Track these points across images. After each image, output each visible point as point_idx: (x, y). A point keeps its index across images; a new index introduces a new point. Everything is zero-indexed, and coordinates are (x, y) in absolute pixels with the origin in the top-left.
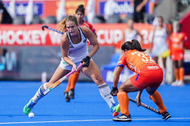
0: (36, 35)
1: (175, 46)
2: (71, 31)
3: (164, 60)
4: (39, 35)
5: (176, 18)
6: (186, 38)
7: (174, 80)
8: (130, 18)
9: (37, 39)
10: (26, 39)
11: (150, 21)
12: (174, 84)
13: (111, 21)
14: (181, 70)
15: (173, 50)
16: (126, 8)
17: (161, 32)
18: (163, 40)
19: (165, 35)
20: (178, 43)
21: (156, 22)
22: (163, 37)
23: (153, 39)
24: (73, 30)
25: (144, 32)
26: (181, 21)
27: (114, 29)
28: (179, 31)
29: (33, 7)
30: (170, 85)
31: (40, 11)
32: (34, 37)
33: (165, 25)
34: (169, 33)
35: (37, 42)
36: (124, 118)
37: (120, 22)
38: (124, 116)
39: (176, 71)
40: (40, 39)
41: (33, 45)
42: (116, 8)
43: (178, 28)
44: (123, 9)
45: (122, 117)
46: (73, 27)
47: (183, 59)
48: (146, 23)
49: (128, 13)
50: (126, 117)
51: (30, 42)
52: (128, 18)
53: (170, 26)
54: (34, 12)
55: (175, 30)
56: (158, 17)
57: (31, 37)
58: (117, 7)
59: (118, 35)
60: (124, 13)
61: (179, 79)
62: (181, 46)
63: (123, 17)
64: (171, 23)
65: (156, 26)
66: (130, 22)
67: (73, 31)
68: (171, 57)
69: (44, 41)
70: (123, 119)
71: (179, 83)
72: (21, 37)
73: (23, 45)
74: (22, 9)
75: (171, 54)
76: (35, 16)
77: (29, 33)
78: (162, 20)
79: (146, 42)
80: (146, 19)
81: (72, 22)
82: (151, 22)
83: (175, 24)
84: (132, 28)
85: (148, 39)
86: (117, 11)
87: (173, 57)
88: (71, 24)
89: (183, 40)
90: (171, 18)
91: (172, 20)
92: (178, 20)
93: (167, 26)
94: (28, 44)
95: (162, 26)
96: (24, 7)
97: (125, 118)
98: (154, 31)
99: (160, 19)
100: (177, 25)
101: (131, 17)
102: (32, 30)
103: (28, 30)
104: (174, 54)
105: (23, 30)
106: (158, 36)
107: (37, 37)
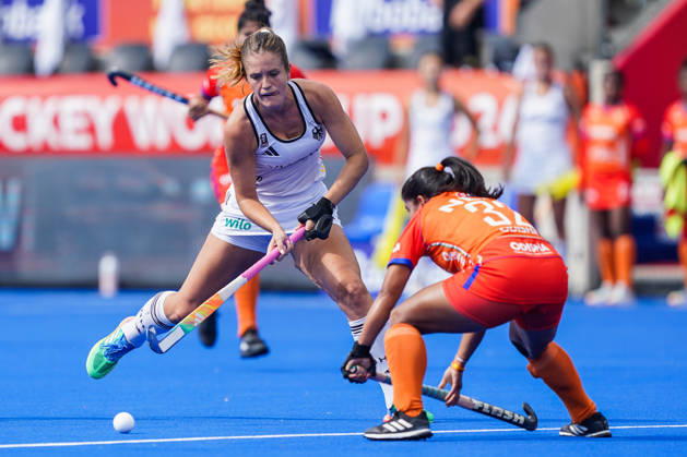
0: (76, 114)
1: (598, 155)
2: (266, 89)
3: (559, 207)
4: (87, 115)
5: (602, 50)
6: (639, 126)
7: (596, 283)
8: (426, 52)
9: (78, 132)
10: (39, 131)
11: (505, 60)
12: (597, 298)
13: (359, 59)
14: (624, 245)
15: (592, 169)
16: (412, 14)
17: (545, 104)
18: (555, 133)
19: (562, 112)
20: (611, 145)
21: (527, 64)
22: (553, 121)
23: (515, 128)
24: (273, 84)
25: (482, 103)
26: (619, 61)
27: (368, 92)
28: (614, 100)
29: (66, 11)
30: (582, 302)
31: (91, 24)
32: (69, 123)
33: (559, 76)
34: (577, 104)
35: (82, 142)
36: (401, 428)
37: (392, 64)
38: (401, 421)
39: (603, 247)
40: (91, 130)
41: (64, 153)
42: (375, 15)
43: (608, 85)
44: (401, 16)
45: (393, 423)
46: (272, 74)
47: (627, 204)
48: (490, 71)
49: (423, 33)
50: (409, 425)
51: (54, 141)
52: (421, 50)
53: (578, 80)
54: (66, 30)
55: (598, 94)
56: (534, 45)
57: (56, 122)
58: (380, 10)
59: (384, 116)
60: (405, 32)
61: (614, 279)
62: (620, 156)
63: (403, 47)
64: (582, 69)
65: (525, 81)
66: (429, 65)
67: (274, 88)
68: (582, 199)
69: (105, 137)
70: (399, 431)
71: (615, 294)
72: (20, 124)
73: (29, 152)
74: (23, 17)
75: (583, 186)
76: (71, 44)
77: (51, 106)
78: (548, 58)
79: (489, 141)
80: (487, 53)
81: (269, 56)
82: (509, 64)
83: (598, 73)
84: (436, 88)
85: (495, 128)
86: (378, 25)
87: (592, 195)
88: (266, 63)
89: (627, 130)
90: (584, 50)
91: (586, 58)
92: (608, 58)
93: (569, 79)
94: (46, 149)
95: (547, 80)
96: (32, 11)
97: (407, 430)
98: (521, 97)
99: (541, 55)
100: (606, 77)
101: (434, 44)
102: (62, 94)
103: (44, 98)
104: (594, 187)
105: (28, 97)
106: (534, 119)
107: (81, 123)
